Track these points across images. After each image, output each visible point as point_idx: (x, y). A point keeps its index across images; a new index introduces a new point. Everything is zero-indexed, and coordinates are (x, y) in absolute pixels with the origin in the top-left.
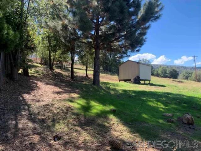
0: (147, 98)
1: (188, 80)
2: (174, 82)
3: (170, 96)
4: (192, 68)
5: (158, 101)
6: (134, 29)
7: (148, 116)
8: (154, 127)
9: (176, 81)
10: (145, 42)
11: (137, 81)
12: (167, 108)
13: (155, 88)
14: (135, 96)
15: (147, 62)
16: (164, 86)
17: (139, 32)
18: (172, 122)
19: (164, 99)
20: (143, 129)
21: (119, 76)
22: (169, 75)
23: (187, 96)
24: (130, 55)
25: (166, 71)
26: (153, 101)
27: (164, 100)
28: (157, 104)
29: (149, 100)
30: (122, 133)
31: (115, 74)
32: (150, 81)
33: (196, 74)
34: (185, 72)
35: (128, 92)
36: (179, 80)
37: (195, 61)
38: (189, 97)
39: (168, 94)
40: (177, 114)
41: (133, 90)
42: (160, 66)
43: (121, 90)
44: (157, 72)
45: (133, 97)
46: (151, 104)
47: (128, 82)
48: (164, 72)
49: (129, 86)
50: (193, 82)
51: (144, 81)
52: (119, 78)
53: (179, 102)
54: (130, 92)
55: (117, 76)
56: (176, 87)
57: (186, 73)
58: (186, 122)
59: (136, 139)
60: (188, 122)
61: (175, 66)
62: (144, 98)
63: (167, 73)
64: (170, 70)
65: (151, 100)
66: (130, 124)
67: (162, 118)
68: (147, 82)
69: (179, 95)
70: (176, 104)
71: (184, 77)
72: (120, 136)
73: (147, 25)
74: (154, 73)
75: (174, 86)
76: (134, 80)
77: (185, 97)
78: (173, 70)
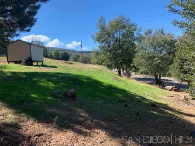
0: (39, 79)
1: (76, 62)
2: (66, 63)
3: (60, 75)
4: (80, 52)
5: (49, 81)
6: (22, 6)
7: (38, 95)
8: (42, 104)
9: (67, 63)
10: (35, 22)
11: (29, 62)
12: (56, 86)
13: (48, 69)
14: (26, 78)
15: (41, 44)
16: (56, 67)
17: (27, 10)
18: (59, 97)
19: (54, 78)
20: (30, 108)
21: (7, 57)
22: (61, 58)
23: (73, 75)
24: (19, 34)
25: (59, 53)
26: (44, 81)
27: (55, 80)
28: (48, 84)
29: (41, 80)
30: (5, 116)
31: (3, 55)
32: (42, 62)
33: (83, 57)
34: (74, 55)
35: (18, 74)
36: (69, 62)
37: (81, 46)
38: (76, 75)
39: (59, 73)
40: (65, 90)
41: (24, 72)
42: (54, 48)
43: (9, 72)
44: (51, 54)
45: (24, 79)
46: (42, 84)
47: (19, 64)
48: (57, 54)
49: (19, 68)
50: (80, 63)
51: (37, 63)
52: (7, 59)
53: (67, 80)
54: (21, 74)
55: (6, 57)
56: (66, 67)
57: (76, 56)
58: (70, 96)
59: (22, 119)
60: (72, 96)
61: (66, 49)
62: (36, 79)
63: (60, 56)
64: (62, 52)
65: (42, 80)
66: (16, 106)
67: (50, 96)
68: (40, 64)
69: (67, 74)
70: (64, 82)
71: (74, 60)
72: (3, 119)
73: (37, 4)
74: (47, 55)
75: (64, 66)
76: (25, 61)
77: (72, 76)
78: (65, 53)
